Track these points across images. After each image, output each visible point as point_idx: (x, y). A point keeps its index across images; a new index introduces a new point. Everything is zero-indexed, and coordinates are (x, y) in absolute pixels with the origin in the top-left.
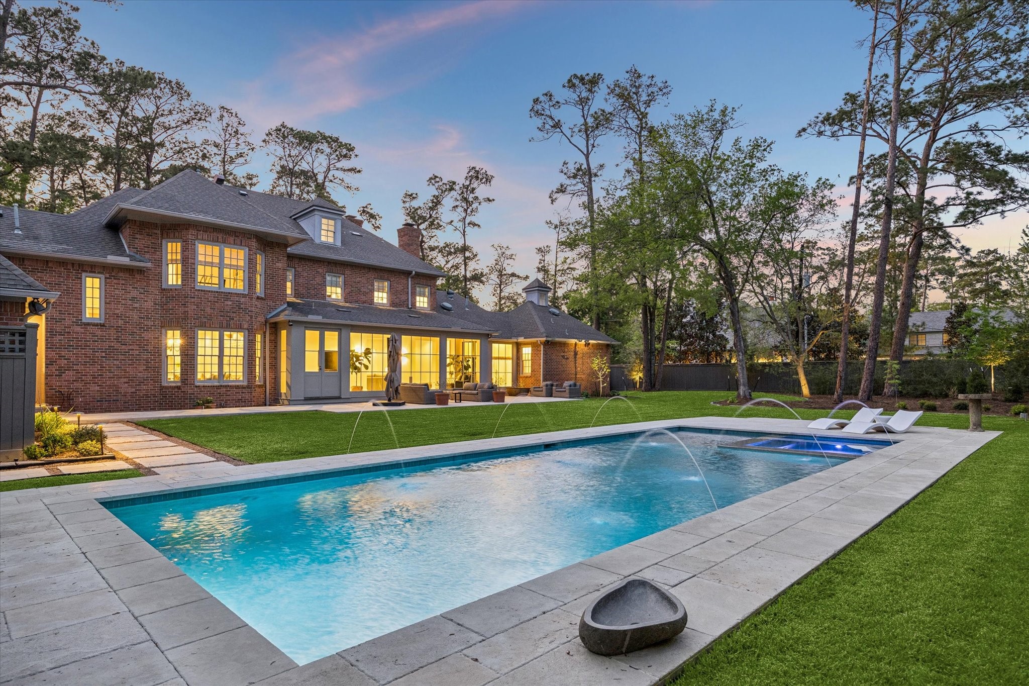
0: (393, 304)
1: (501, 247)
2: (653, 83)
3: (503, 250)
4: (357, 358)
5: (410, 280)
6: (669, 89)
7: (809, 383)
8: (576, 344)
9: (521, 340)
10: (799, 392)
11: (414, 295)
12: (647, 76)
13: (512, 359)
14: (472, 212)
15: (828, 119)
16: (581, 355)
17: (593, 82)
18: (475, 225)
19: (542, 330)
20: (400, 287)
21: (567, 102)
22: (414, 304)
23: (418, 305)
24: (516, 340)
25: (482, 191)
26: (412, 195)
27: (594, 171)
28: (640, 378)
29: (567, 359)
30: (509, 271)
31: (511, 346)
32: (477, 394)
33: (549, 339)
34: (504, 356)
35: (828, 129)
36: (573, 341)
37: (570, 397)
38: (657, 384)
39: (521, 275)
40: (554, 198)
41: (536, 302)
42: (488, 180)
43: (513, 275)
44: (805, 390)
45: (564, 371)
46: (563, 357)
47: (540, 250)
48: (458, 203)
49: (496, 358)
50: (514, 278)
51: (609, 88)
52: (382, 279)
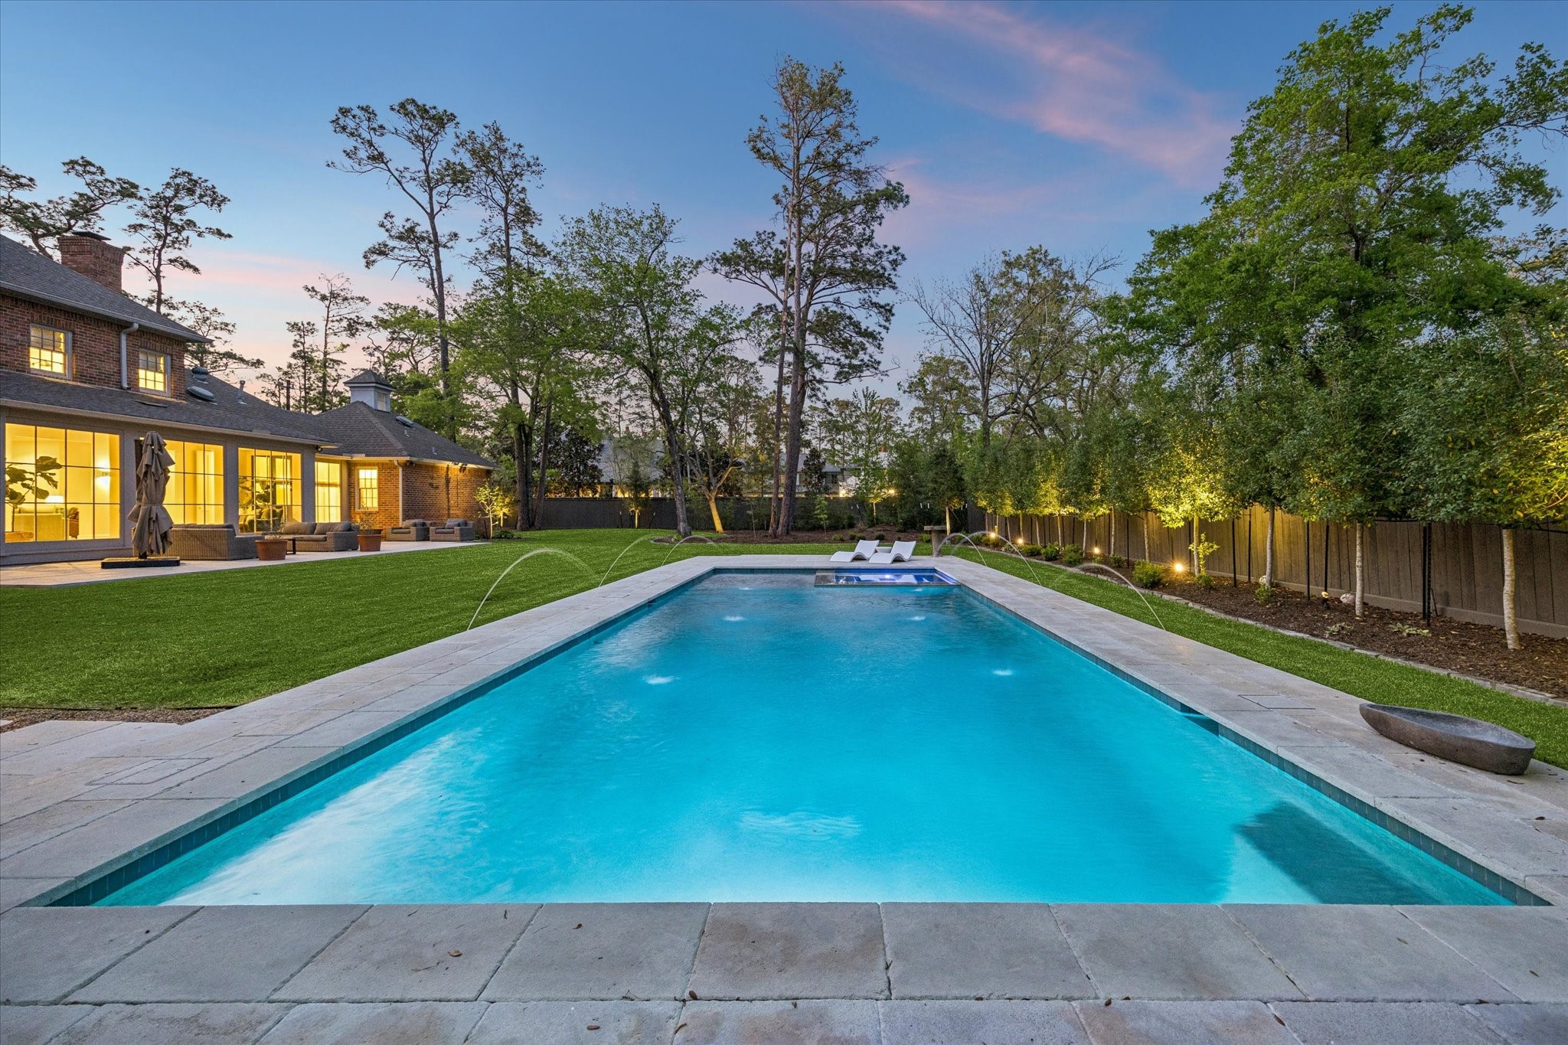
0: (80, 376)
1: (202, 310)
2: (520, 153)
3: (207, 314)
4: (18, 476)
5: (124, 337)
6: (541, 168)
7: (722, 518)
8: (448, 468)
9: (359, 458)
10: (714, 529)
11: (134, 365)
12: (512, 142)
13: (341, 486)
14: (174, 242)
15: (726, 260)
16: (455, 483)
17: (441, 121)
18: (186, 265)
19: (400, 446)
20: (100, 348)
21: (396, 132)
22: (134, 381)
23: (142, 384)
24: (347, 458)
25: (200, 213)
26: (17, 177)
27: (443, 240)
28: (504, 514)
29: (437, 487)
30: (219, 347)
31: (338, 466)
32: (325, 539)
33: (414, 459)
34: (326, 481)
35: (725, 269)
36: (444, 464)
37: (462, 541)
38: (537, 521)
39: (246, 359)
40: (372, 259)
41: (372, 404)
42: (216, 200)
43: (230, 355)
44: (718, 526)
45: (433, 505)
46: (431, 485)
47: (294, 327)
48: (145, 222)
49: (323, 485)
50: (231, 361)
51: (458, 137)
52: (54, 326)
